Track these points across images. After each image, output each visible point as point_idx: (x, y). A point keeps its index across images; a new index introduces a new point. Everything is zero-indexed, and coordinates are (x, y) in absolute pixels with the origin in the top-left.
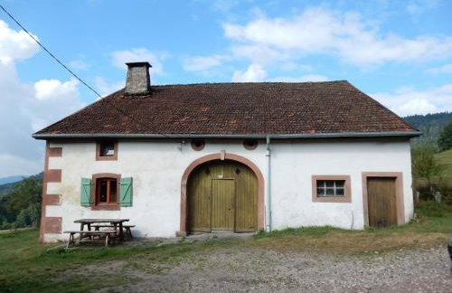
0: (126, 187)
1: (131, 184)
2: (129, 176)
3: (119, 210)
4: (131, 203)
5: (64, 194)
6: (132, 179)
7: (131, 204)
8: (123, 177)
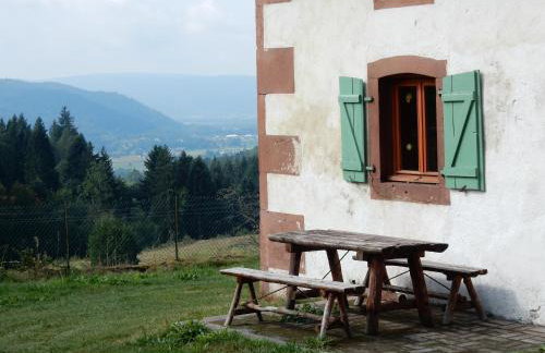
0: (463, 110)
1: (477, 100)
2: (471, 65)
3: (447, 202)
4: (480, 176)
5: (304, 137)
6: (478, 78)
7: (479, 181)
8: (451, 71)
